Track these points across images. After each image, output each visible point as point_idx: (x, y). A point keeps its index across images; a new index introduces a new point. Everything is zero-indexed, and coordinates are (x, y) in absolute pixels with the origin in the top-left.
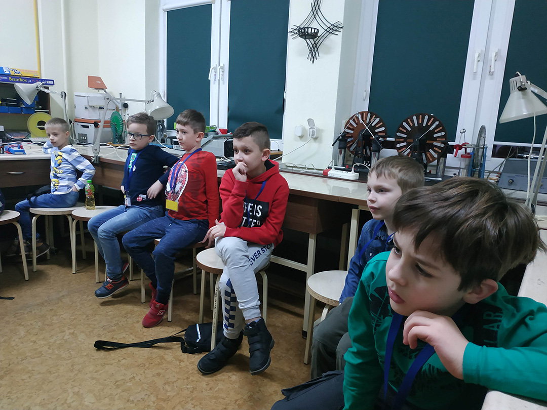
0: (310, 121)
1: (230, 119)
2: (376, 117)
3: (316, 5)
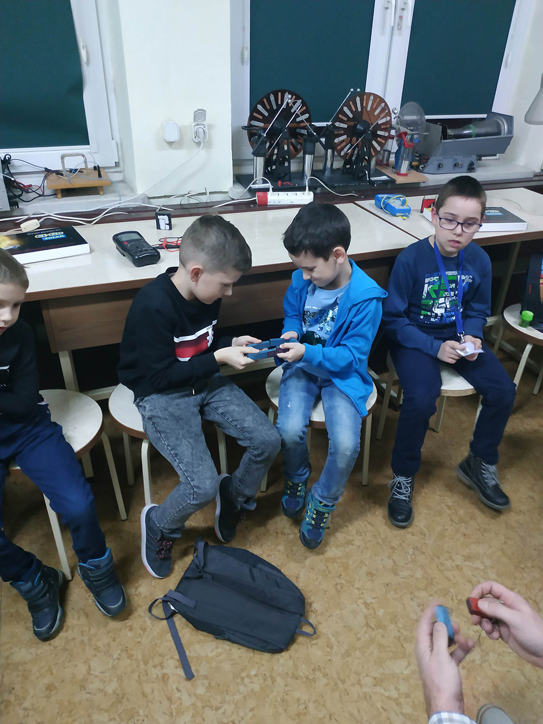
0: (200, 115)
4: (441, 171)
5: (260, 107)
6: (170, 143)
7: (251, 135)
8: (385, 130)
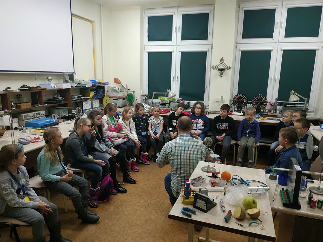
0: (222, 97)
1: (181, 94)
3: (222, 60)
8: (266, 103)
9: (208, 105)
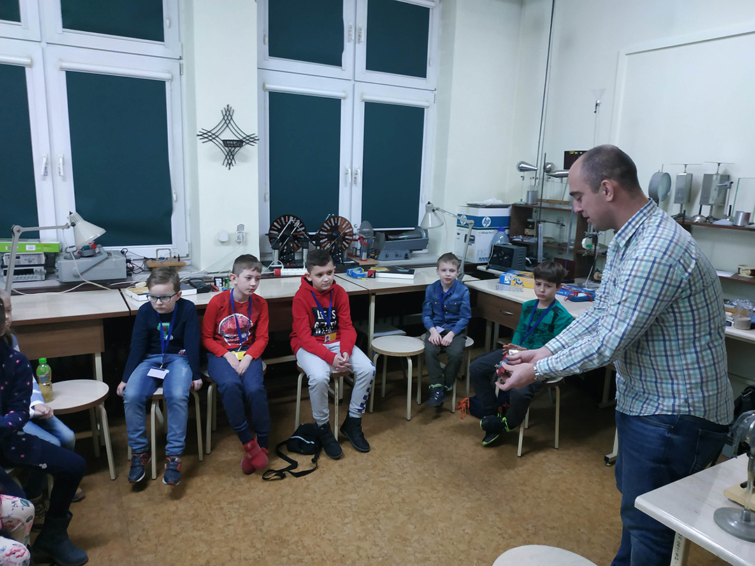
0: (241, 227)
2: (297, 219)
3: (228, 115)
4: (388, 259)
5: (275, 224)
6: (223, 242)
7: (270, 239)
8: (350, 236)
9: (188, 255)
